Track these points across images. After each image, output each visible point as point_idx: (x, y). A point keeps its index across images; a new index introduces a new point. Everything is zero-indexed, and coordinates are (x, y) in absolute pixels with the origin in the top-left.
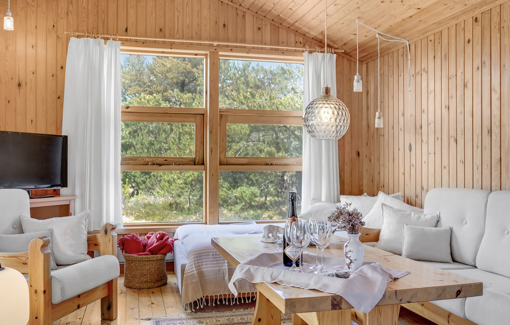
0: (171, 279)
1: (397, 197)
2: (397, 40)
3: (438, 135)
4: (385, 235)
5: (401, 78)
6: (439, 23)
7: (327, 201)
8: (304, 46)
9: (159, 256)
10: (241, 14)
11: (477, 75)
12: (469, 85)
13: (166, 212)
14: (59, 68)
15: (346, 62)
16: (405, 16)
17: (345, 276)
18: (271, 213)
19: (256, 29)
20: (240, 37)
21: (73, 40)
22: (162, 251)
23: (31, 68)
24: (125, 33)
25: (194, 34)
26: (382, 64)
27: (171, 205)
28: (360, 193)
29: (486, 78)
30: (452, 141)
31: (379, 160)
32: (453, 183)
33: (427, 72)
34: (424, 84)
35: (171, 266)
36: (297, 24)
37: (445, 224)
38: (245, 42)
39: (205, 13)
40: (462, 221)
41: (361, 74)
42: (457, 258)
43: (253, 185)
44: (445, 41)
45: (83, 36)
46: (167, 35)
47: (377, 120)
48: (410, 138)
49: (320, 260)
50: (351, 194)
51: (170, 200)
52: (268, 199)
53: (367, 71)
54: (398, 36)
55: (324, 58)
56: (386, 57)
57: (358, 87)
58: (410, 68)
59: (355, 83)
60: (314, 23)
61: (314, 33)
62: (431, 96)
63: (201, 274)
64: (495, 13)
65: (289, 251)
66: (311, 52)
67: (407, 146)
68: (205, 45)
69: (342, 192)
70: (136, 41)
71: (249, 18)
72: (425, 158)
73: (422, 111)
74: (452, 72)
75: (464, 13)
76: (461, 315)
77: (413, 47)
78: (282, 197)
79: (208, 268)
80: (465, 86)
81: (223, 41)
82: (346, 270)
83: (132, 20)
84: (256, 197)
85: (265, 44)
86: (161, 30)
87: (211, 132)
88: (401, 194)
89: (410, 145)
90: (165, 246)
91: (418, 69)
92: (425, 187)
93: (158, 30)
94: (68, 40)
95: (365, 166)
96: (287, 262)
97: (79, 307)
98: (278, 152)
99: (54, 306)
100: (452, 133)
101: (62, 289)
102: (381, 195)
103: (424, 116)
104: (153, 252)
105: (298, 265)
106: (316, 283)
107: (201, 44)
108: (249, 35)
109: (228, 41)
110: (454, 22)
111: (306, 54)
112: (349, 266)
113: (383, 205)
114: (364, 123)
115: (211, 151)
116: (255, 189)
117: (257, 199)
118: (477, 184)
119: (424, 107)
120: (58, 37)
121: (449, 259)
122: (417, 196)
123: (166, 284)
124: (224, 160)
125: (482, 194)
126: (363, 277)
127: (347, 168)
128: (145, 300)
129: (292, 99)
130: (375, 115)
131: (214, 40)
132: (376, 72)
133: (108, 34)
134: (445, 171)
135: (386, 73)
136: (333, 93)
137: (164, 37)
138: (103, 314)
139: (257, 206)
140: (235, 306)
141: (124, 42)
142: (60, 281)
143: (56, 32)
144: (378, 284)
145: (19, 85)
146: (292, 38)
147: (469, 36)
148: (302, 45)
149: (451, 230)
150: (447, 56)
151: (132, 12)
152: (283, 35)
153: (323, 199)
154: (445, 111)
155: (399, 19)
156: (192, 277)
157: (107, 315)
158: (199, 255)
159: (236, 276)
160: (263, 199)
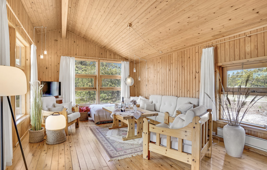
0: (89, 118)
1: (144, 97)
2: (143, 60)
3: (153, 83)
4: (141, 106)
5: (145, 69)
6: (153, 58)
7: (127, 98)
8: (121, 60)
10: (106, 51)
11: (160, 70)
12: (159, 72)
13: (80, 101)
14: (58, 64)
16: (145, 55)
17: (134, 113)
18: (110, 101)
20: (105, 57)
21: (62, 57)
22: (87, 111)
23: (50, 64)
24: (76, 55)
25: (94, 56)
26: (140, 65)
27: (81, 99)
28: (135, 96)
29: (162, 71)
30: (155, 84)
31: (139, 88)
32: (156, 94)
33: (150, 68)
34: (150, 70)
35: (89, 115)
36: (120, 54)
37: (154, 103)
38: (107, 58)
39: (97, 50)
40: (157, 102)
41: (135, 68)
42: (156, 110)
43: (105, 93)
44: (154, 62)
45: (65, 56)
46: (87, 56)
47: (139, 79)
48: (147, 83)
49: (128, 110)
50: (133, 96)
51: (81, 98)
52: (109, 97)
53: (137, 67)
54: (144, 59)
55: (126, 63)
56: (141, 63)
57: (135, 71)
58: (147, 67)
60: (124, 54)
61: (124, 57)
62: (151, 74)
63: (99, 116)
64: (164, 57)
65: (122, 109)
66: (123, 61)
67: (146, 85)
68: (97, 59)
69: (131, 96)
70: (79, 57)
71: (108, 52)
72: (150, 88)
73: (149, 77)
74: (156, 69)
75: (158, 56)
76: (155, 120)
77: (147, 62)
78: (113, 97)
79: (101, 114)
80: (158, 72)
81: (101, 58)
82: (134, 112)
83: (77, 52)
85: (112, 59)
86: (85, 54)
87: (98, 81)
88: (144, 96)
89: (147, 85)
90: (88, 110)
91: (148, 67)
92: (150, 95)
93: (84, 55)
94: (60, 56)
95: (136, 89)
96: (122, 111)
97: (72, 124)
98: (112, 85)
99: (68, 123)
100: (156, 83)
101: (71, 119)
102: (140, 96)
103: (150, 78)
104: (85, 111)
105: (124, 111)
106: (128, 114)
107: (95, 59)
108: (108, 56)
109: (102, 58)
110: (156, 58)
111: (122, 61)
112: (134, 111)
113: (140, 99)
114: (136, 78)
115: (98, 86)
116: (106, 95)
117: (106, 97)
118: (160, 94)
119: (150, 76)
120: (57, 55)
121: (154, 110)
122: (148, 97)
123: (88, 119)
124: (101, 88)
125: (161, 96)
126: (137, 113)
127: (132, 90)
128: (84, 123)
130: (139, 78)
131: (99, 58)
132: (139, 66)
133: (71, 55)
134: (154, 91)
135: (141, 67)
137: (86, 57)
138: (76, 126)
140: (107, 123)
141: (76, 57)
142: (70, 118)
143: (57, 54)
144: (140, 114)
145: (47, 68)
146: (119, 57)
147: (159, 61)
148: (121, 59)
149: (155, 104)
150: (154, 65)
151: (77, 50)
152: (116, 56)
153: (126, 98)
154: (154, 77)
155: (144, 56)
156: (97, 117)
157: (77, 126)
158: (99, 111)
159: (112, 114)
160: (108, 97)
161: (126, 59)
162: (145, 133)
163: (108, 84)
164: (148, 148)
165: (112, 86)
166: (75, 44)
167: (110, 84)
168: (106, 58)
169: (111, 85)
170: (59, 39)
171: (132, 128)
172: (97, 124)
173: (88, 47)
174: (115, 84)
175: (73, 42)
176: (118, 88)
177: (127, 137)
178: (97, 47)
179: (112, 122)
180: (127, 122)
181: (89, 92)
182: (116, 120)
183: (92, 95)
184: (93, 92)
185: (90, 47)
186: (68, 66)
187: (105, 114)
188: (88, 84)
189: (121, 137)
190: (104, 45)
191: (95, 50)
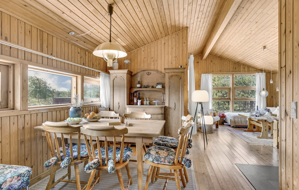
9: (223, 118)
10: (239, 65)
14: (199, 80)
15: (268, 74)
19: (243, 68)
21: (202, 75)
24: (213, 72)
25: (228, 71)
28: (273, 106)
39: (231, 66)
41: (273, 79)
45: (204, 74)
46: (222, 71)
53: (275, 76)
57: (271, 82)
59: (271, 81)
63: (235, 121)
65: (257, 115)
66: (258, 73)
68: (231, 73)
69: (267, 106)
70: (215, 73)
71: (241, 66)
78: (245, 108)
79: (236, 120)
83: (214, 69)
84: (237, 107)
85: (246, 72)
86: (220, 71)
87: (232, 92)
90: (224, 116)
94: (201, 74)
95: (274, 100)
96: (256, 116)
98: (245, 95)
102: (278, 107)
104: (221, 117)
106: (262, 118)
107: (229, 73)
109: (236, 72)
114: (274, 89)
115: (232, 96)
117: (237, 108)
124: (235, 98)
127: (269, 101)
129: (249, 78)
131: (233, 72)
133: (209, 72)
136: (265, 89)
139: (237, 110)
140: (242, 128)
141: (213, 74)
143: (199, 73)
146: (253, 69)
148: (255, 71)
151: (214, 67)
152: (250, 69)
153: (262, 108)
156: (233, 121)
157: (217, 127)
158: (235, 117)
159: (248, 117)
160: (239, 108)
161: (261, 71)
162: (275, 130)
163: (239, 94)
164: (278, 140)
165: (245, 97)
166: (212, 63)
167: (242, 93)
168: (240, 71)
169: (243, 95)
170: (200, 61)
171: (266, 130)
172: (233, 127)
173: (223, 64)
174: (248, 94)
175: (210, 62)
176: (252, 98)
177: (261, 136)
178: (231, 63)
179: (247, 128)
180: (261, 125)
181: (218, 102)
182: (251, 125)
183: (221, 105)
184: (223, 102)
185: (224, 63)
186: (207, 81)
187: (240, 120)
188: (218, 94)
189: (256, 136)
190: (238, 61)
191: (229, 66)
